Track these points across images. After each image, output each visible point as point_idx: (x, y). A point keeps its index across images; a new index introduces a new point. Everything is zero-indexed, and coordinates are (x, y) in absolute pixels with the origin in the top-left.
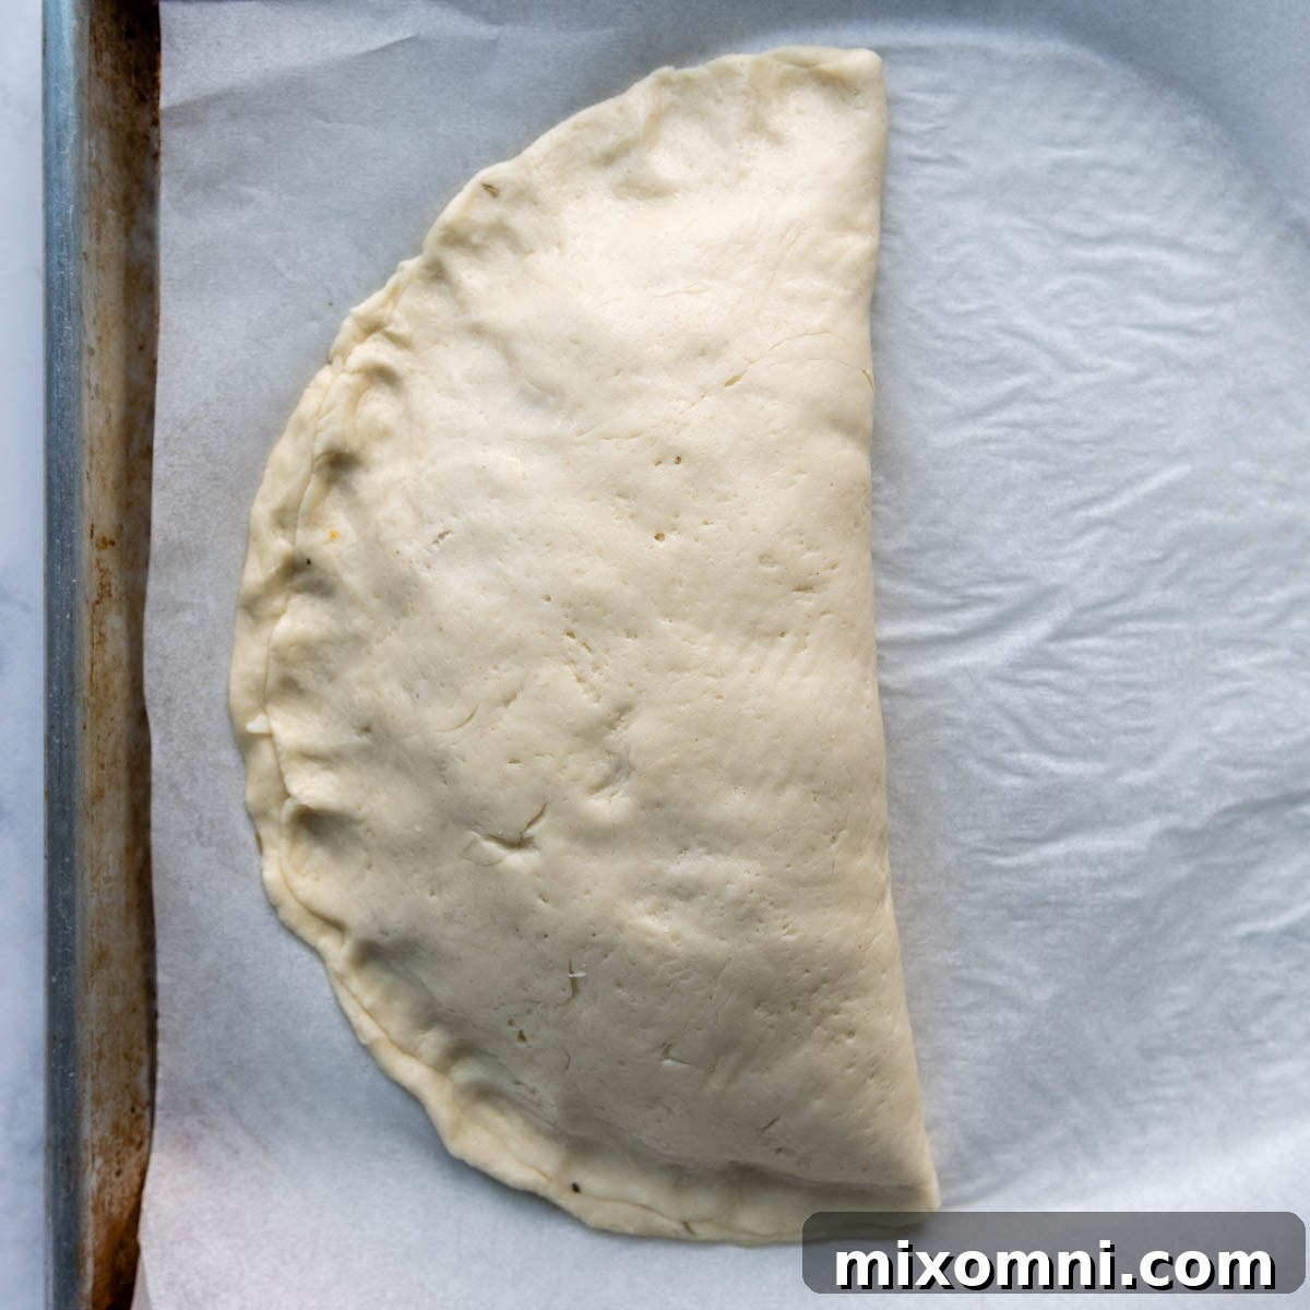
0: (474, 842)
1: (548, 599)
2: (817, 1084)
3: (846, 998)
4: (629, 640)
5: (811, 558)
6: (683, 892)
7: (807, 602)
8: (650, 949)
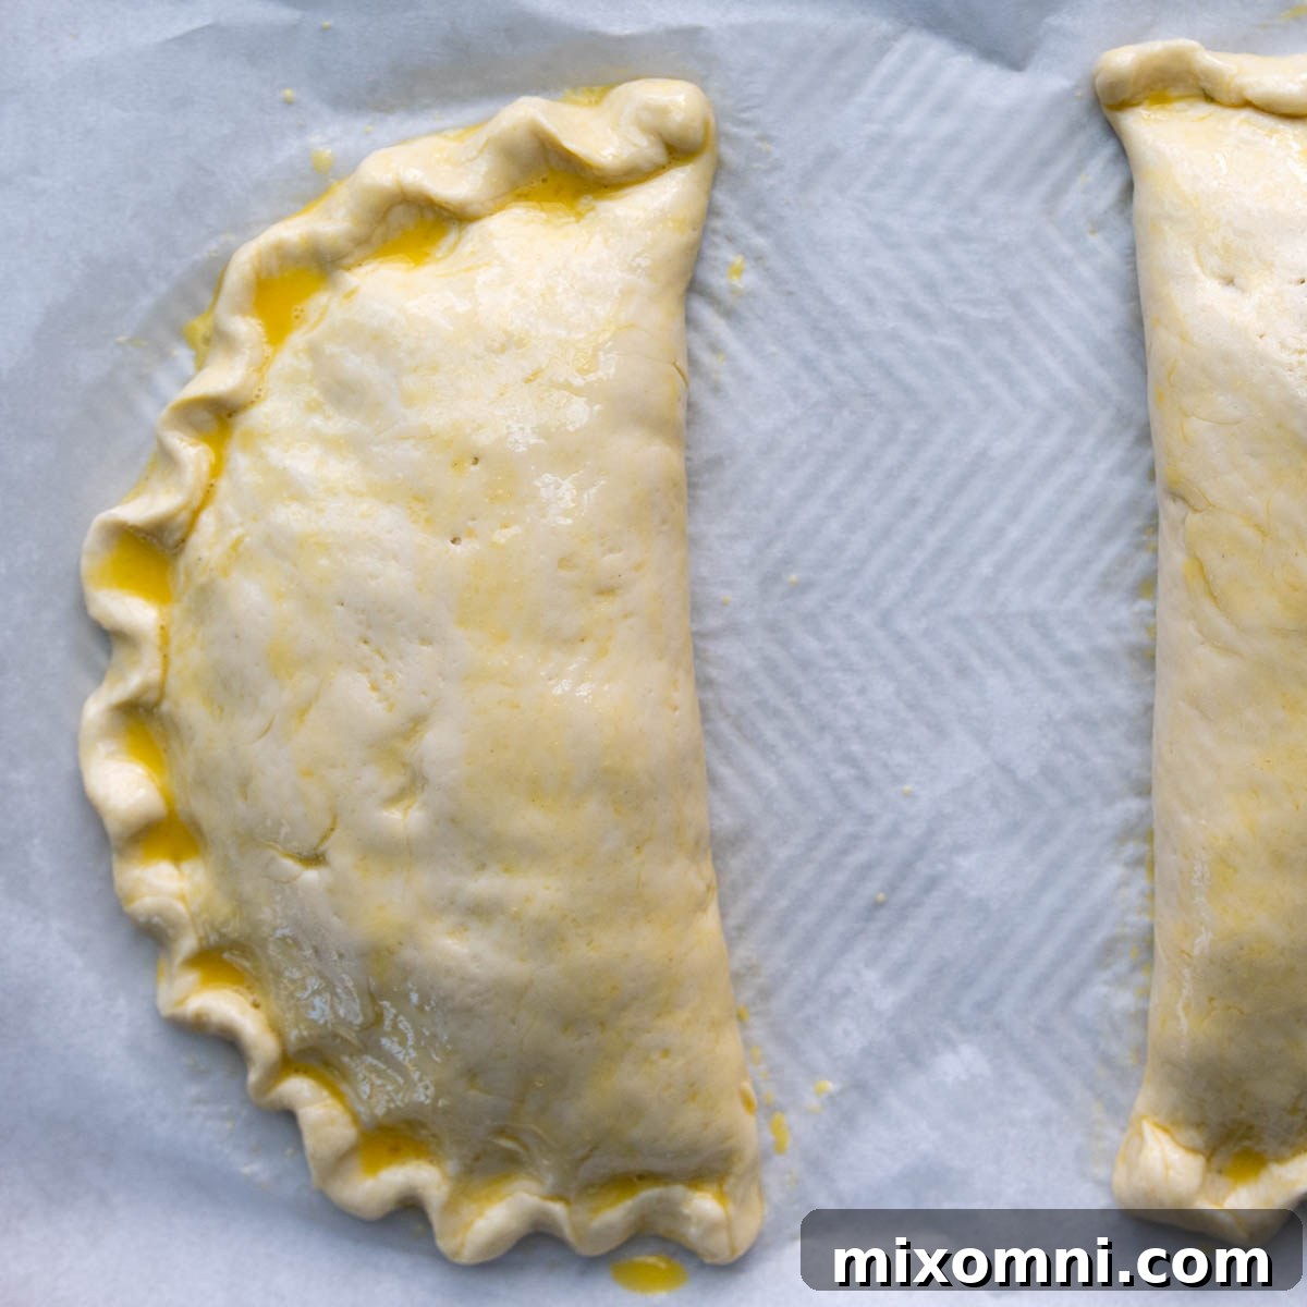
0: (273, 859)
1: (342, 604)
2: (633, 1109)
3: (659, 1015)
4: (424, 648)
5: (612, 560)
6: (480, 912)
7: (606, 607)
8: (448, 972)
